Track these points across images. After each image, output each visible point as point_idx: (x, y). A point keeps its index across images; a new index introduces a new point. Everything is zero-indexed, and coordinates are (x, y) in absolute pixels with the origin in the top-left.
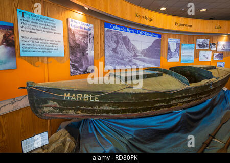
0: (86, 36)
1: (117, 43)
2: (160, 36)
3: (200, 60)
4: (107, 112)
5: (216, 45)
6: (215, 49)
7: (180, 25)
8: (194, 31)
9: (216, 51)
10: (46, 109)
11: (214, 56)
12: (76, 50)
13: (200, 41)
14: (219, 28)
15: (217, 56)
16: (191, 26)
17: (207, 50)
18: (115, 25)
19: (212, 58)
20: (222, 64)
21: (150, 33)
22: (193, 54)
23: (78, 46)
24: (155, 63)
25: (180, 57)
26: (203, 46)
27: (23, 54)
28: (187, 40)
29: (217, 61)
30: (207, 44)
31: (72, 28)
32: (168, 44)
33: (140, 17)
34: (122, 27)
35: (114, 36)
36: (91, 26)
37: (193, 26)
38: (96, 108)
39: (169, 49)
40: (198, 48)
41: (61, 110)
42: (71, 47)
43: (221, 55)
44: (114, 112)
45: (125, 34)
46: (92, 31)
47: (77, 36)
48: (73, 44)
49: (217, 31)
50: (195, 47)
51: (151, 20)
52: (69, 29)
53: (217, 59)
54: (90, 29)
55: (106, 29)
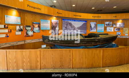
0: (56, 23)
1: (67, 25)
2: (86, 21)
3: (107, 31)
4: (59, 43)
5: (116, 24)
6: (115, 26)
7: (94, 17)
8: (102, 19)
9: (116, 27)
10: (46, 41)
11: (115, 29)
12: (53, 28)
13: (107, 23)
14: (116, 17)
15: (116, 29)
16: (100, 17)
17: (111, 27)
18: (66, 19)
19: (114, 30)
20: (119, 33)
21: (81, 20)
22: (103, 28)
23: (54, 27)
24: (83, 32)
25: (97, 30)
26: (109, 25)
27: (41, 29)
28: (100, 23)
29: (116, 32)
30: (111, 24)
31: (52, 22)
32: (90, 24)
33: (75, 16)
34: (69, 19)
35: (66, 23)
36: (58, 20)
37: (102, 17)
38: (56, 42)
39: (91, 27)
40: (106, 26)
41: (49, 41)
42: (52, 27)
43: (119, 29)
44: (61, 43)
45: (70, 22)
46: (58, 22)
47: (54, 24)
48: (52, 26)
49: (115, 18)
50: (104, 26)
51: (80, 16)
52: (51, 22)
53: (117, 31)
54: (57, 22)
55: (63, 21)
